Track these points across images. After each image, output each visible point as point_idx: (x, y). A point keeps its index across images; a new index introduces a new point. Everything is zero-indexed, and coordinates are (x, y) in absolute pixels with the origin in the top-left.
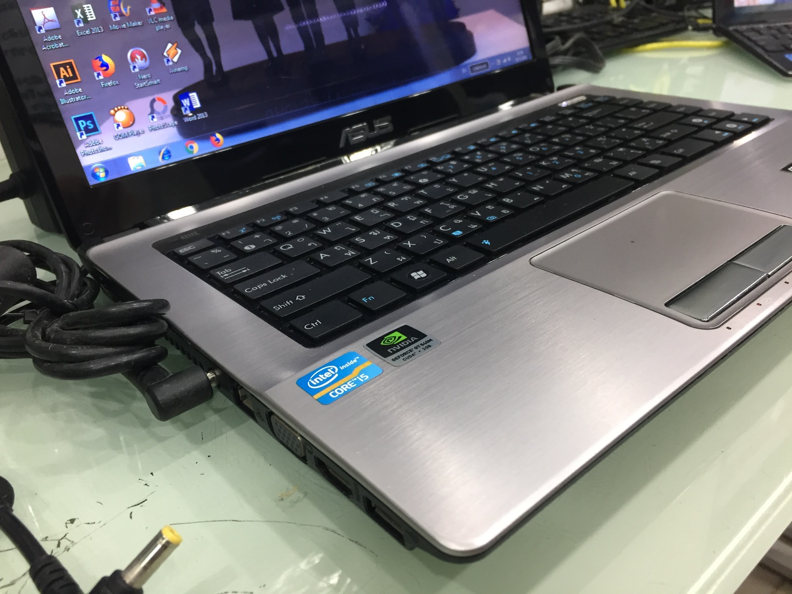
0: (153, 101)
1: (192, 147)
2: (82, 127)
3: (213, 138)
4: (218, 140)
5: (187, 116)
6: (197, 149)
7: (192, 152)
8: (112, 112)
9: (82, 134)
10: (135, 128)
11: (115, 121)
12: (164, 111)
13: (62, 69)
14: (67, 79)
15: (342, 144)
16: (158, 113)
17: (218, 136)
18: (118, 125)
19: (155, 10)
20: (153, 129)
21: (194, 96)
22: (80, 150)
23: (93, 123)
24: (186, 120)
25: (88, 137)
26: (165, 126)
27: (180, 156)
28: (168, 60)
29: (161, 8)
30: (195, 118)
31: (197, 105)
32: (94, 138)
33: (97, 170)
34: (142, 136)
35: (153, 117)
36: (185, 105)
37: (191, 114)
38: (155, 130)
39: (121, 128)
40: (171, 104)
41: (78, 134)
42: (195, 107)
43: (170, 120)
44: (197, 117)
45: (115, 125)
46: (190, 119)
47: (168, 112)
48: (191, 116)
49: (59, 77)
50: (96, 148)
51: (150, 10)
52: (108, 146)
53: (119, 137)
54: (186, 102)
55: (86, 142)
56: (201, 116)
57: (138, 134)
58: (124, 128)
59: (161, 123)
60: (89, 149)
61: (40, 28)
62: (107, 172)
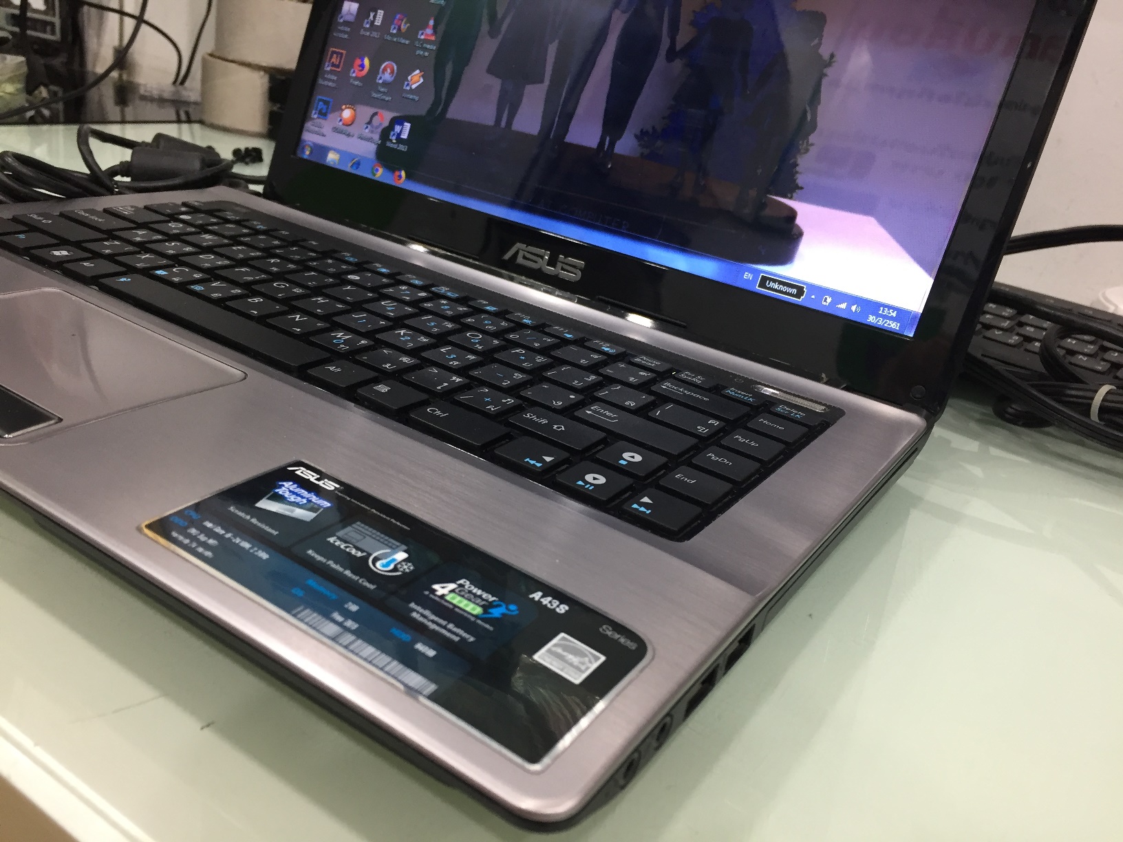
0: (375, 114)
1: (377, 170)
2: (319, 107)
3: (397, 173)
4: (400, 177)
5: (391, 141)
6: (380, 174)
7: (374, 175)
8: (344, 107)
9: (315, 113)
10: (349, 129)
11: (341, 116)
12: (377, 127)
13: (335, 55)
14: (333, 65)
15: (507, 256)
16: (372, 127)
17: (403, 173)
18: (341, 120)
19: (427, 35)
20: (361, 138)
21: (407, 126)
22: (308, 125)
23: (327, 108)
24: (388, 144)
25: (318, 118)
26: (370, 140)
27: (364, 172)
28: (408, 85)
29: (432, 35)
30: (395, 146)
31: (405, 136)
32: (320, 121)
33: (307, 147)
34: (350, 137)
35: (367, 127)
36: (396, 130)
37: (394, 141)
38: (362, 139)
39: (341, 123)
40: (386, 124)
41: (314, 112)
42: (402, 137)
43: (376, 137)
44: (398, 146)
45: (339, 119)
46: (391, 145)
47: (380, 130)
48: (394, 143)
49: (330, 61)
50: (316, 129)
51: (422, 34)
52: (325, 133)
53: (336, 130)
54: (398, 128)
55: (315, 121)
56: (402, 148)
57: (348, 135)
58: (343, 124)
59: (370, 135)
60: (312, 128)
61: (342, 17)
62: (311, 152)
